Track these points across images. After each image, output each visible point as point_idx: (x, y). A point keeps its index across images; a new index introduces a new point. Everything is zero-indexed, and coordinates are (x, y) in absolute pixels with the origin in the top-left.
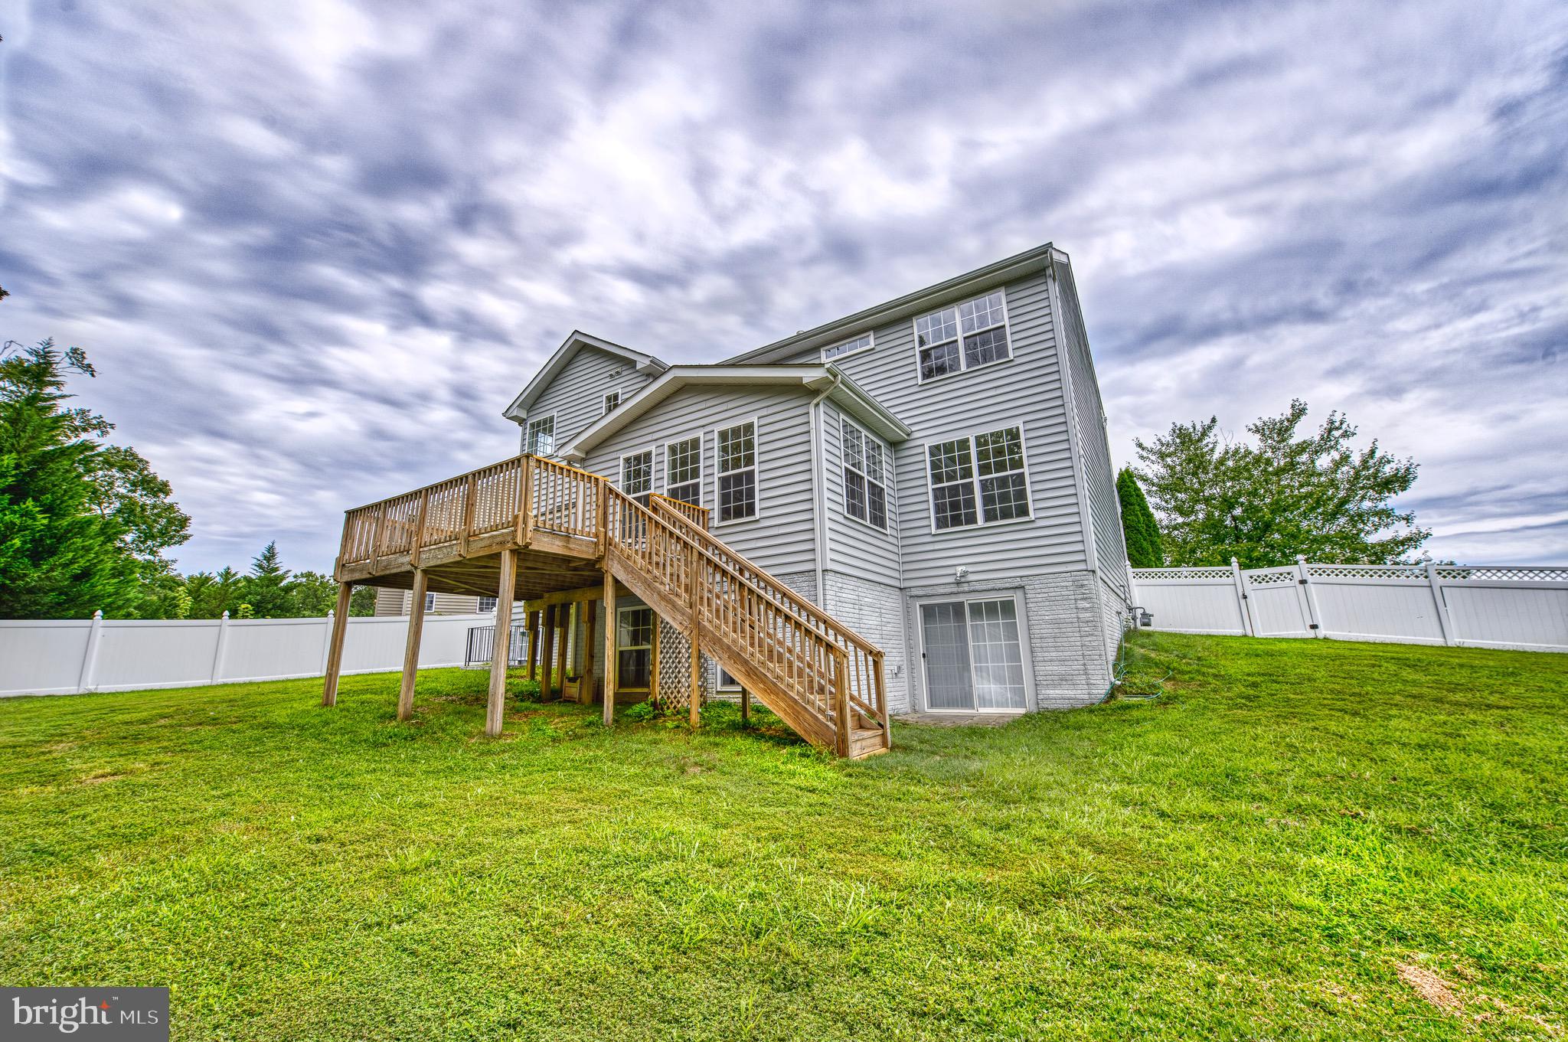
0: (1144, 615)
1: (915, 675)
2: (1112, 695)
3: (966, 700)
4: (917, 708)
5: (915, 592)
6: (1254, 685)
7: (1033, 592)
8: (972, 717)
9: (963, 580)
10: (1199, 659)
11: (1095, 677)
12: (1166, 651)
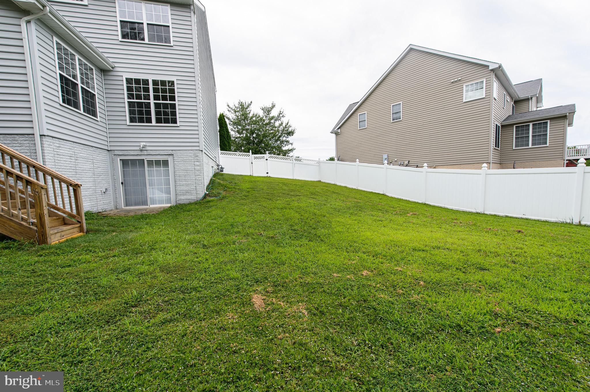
0: (221, 168)
1: (117, 192)
2: (205, 197)
3: (145, 203)
4: (118, 207)
5: (117, 153)
6: (248, 192)
7: (177, 157)
8: (146, 209)
9: (144, 149)
10: (235, 183)
11: (199, 191)
12: (226, 181)
